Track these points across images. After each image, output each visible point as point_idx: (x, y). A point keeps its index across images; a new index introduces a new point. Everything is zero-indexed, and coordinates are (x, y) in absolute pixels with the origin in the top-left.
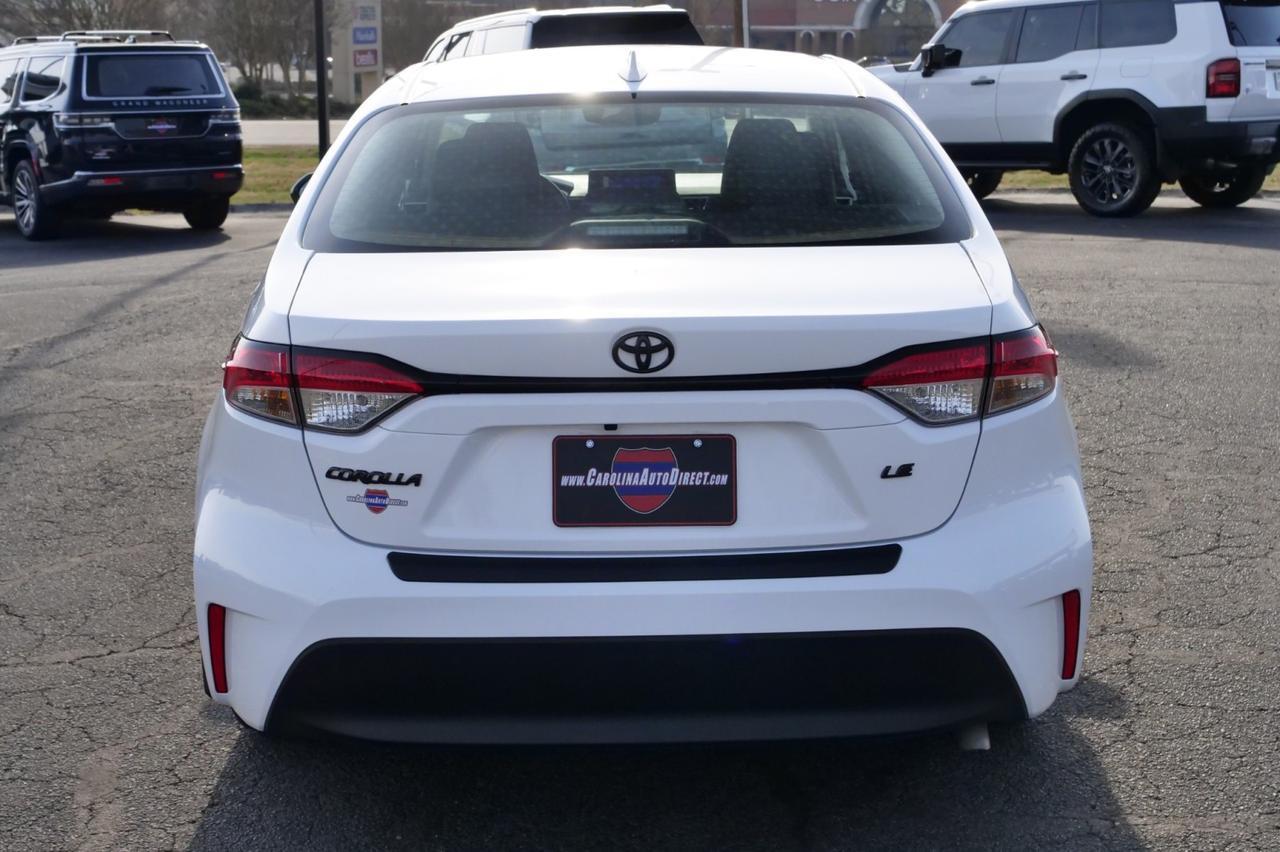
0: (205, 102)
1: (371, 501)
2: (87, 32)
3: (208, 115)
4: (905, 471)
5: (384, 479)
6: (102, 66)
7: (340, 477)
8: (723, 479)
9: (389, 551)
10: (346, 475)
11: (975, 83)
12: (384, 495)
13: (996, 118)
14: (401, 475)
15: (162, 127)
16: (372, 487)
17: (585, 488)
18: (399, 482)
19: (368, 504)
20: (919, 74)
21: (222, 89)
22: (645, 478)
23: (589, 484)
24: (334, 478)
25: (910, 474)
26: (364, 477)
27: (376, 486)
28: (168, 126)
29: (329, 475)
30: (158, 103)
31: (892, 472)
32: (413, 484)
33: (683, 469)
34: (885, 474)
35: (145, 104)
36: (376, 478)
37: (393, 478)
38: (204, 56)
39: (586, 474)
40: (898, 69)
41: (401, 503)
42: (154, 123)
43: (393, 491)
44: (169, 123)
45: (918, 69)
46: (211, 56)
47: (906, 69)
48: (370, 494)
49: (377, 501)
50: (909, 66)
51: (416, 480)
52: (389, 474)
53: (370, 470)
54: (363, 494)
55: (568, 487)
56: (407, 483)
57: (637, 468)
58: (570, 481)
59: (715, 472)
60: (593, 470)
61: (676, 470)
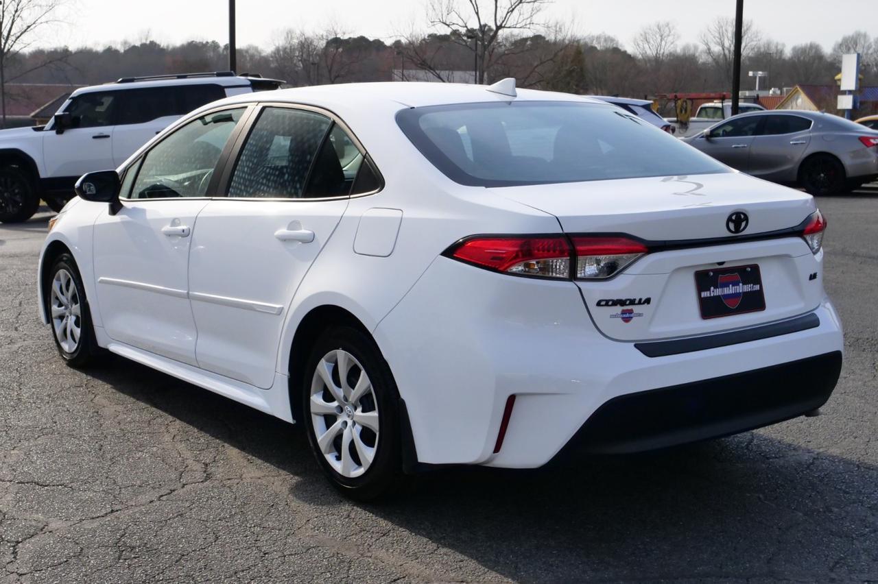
1: (624, 316)
5: (632, 302)
7: (607, 305)
8: (757, 287)
9: (634, 343)
10: (610, 303)
11: (95, 137)
12: (631, 312)
13: (113, 159)
14: (640, 300)
16: (626, 308)
17: (710, 297)
18: (640, 303)
19: (623, 318)
20: (54, 132)
22: (730, 290)
23: (712, 295)
24: (602, 305)
25: (816, 277)
26: (621, 303)
27: (626, 307)
29: (599, 304)
31: (812, 277)
32: (646, 304)
33: (744, 283)
34: (810, 278)
36: (628, 302)
37: (637, 302)
39: (709, 290)
40: (36, 130)
41: (640, 315)
43: (636, 309)
45: (52, 129)
47: (41, 129)
48: (624, 312)
49: (627, 315)
50: (44, 127)
51: (648, 301)
52: (635, 300)
53: (624, 299)
54: (619, 312)
55: (704, 298)
56: (644, 303)
57: (727, 285)
58: (704, 294)
59: (754, 284)
60: (712, 288)
61: (741, 284)
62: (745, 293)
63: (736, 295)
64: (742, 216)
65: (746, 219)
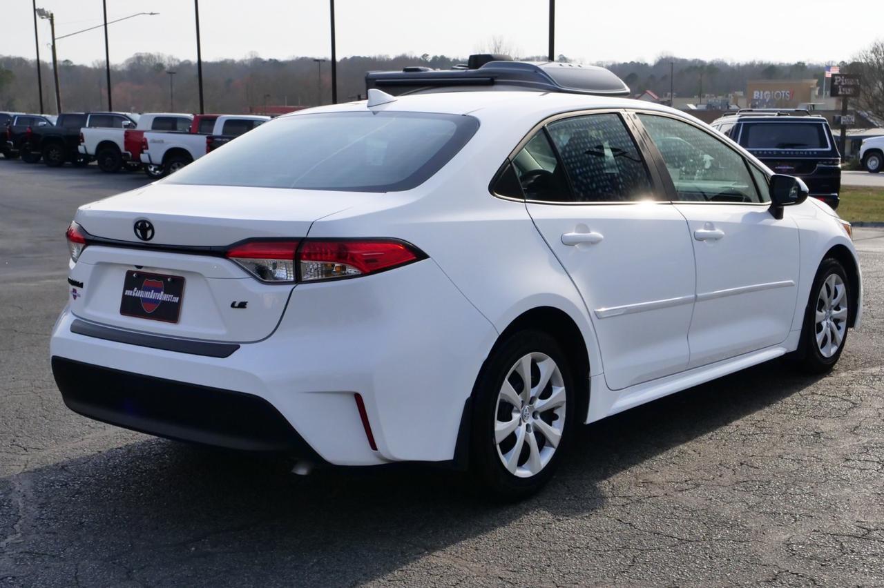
0: (815, 153)
1: (74, 294)
2: (754, 109)
3: (816, 162)
4: (243, 305)
6: (752, 129)
8: (176, 300)
12: (76, 292)
14: (80, 282)
15: (784, 168)
17: (132, 296)
18: (79, 285)
19: (73, 297)
21: (829, 145)
22: (150, 295)
23: (134, 295)
25: (245, 307)
27: (74, 286)
28: (788, 168)
30: (783, 153)
31: (236, 305)
32: (81, 287)
33: (166, 292)
34: (233, 305)
35: (775, 153)
36: (76, 283)
38: (821, 124)
39: (133, 290)
41: (79, 296)
42: (780, 166)
43: (78, 290)
44: (790, 166)
46: (826, 125)
48: (73, 290)
51: (82, 285)
57: (149, 290)
58: (128, 293)
59: (175, 296)
60: (136, 289)
61: (162, 292)
62: (163, 302)
63: (155, 301)
64: (147, 225)
65: (151, 227)
